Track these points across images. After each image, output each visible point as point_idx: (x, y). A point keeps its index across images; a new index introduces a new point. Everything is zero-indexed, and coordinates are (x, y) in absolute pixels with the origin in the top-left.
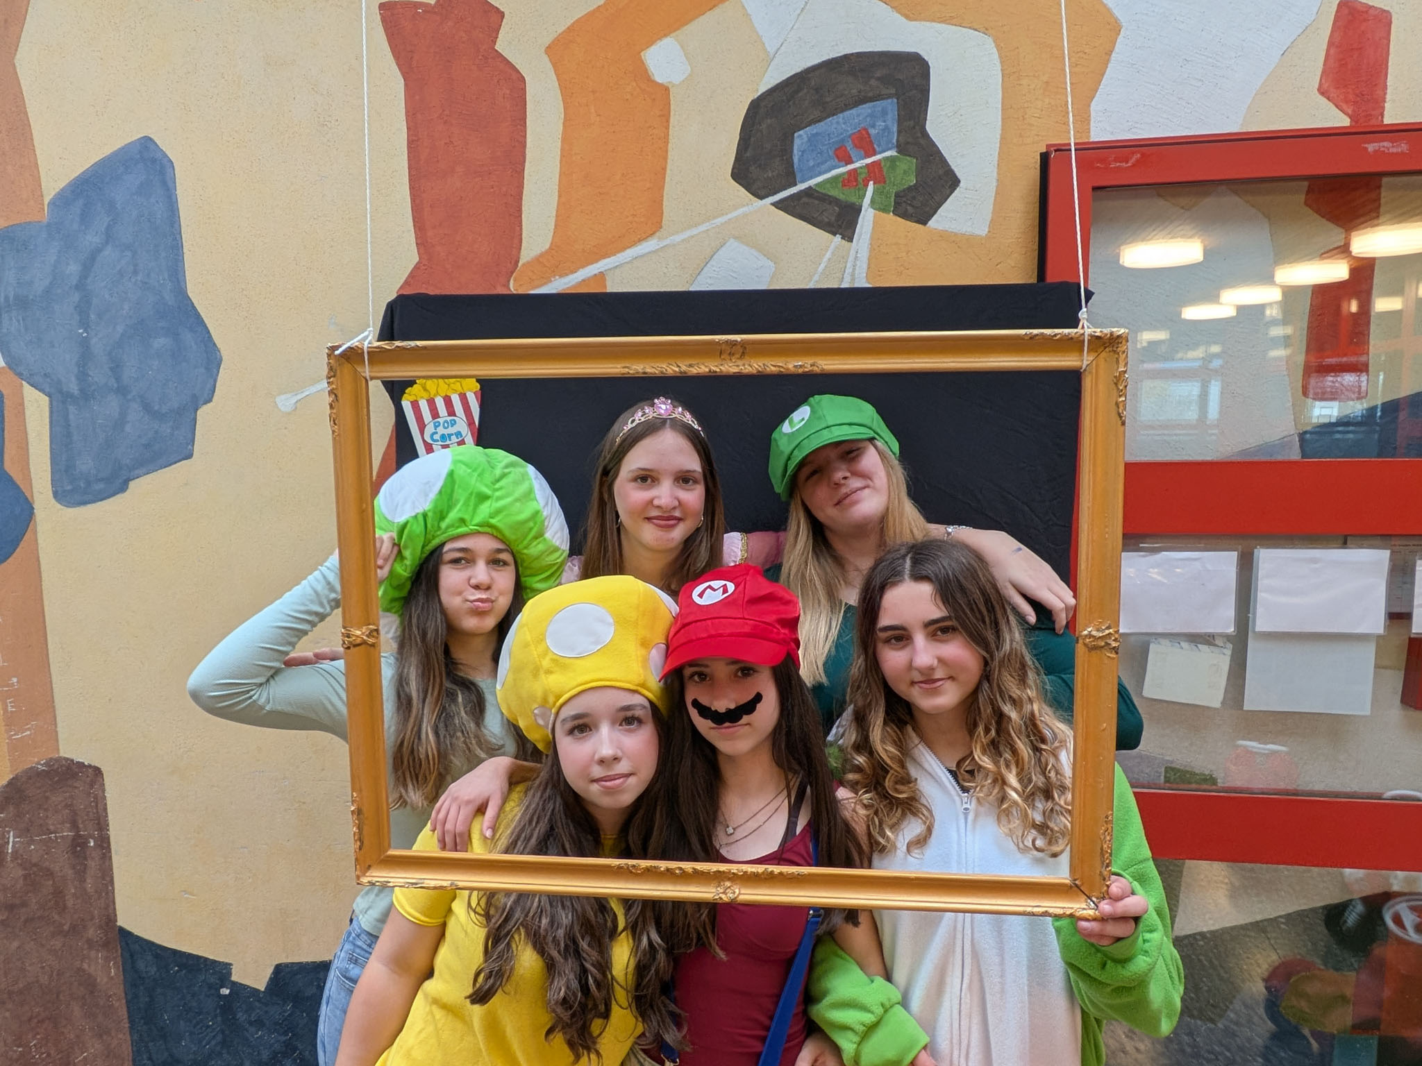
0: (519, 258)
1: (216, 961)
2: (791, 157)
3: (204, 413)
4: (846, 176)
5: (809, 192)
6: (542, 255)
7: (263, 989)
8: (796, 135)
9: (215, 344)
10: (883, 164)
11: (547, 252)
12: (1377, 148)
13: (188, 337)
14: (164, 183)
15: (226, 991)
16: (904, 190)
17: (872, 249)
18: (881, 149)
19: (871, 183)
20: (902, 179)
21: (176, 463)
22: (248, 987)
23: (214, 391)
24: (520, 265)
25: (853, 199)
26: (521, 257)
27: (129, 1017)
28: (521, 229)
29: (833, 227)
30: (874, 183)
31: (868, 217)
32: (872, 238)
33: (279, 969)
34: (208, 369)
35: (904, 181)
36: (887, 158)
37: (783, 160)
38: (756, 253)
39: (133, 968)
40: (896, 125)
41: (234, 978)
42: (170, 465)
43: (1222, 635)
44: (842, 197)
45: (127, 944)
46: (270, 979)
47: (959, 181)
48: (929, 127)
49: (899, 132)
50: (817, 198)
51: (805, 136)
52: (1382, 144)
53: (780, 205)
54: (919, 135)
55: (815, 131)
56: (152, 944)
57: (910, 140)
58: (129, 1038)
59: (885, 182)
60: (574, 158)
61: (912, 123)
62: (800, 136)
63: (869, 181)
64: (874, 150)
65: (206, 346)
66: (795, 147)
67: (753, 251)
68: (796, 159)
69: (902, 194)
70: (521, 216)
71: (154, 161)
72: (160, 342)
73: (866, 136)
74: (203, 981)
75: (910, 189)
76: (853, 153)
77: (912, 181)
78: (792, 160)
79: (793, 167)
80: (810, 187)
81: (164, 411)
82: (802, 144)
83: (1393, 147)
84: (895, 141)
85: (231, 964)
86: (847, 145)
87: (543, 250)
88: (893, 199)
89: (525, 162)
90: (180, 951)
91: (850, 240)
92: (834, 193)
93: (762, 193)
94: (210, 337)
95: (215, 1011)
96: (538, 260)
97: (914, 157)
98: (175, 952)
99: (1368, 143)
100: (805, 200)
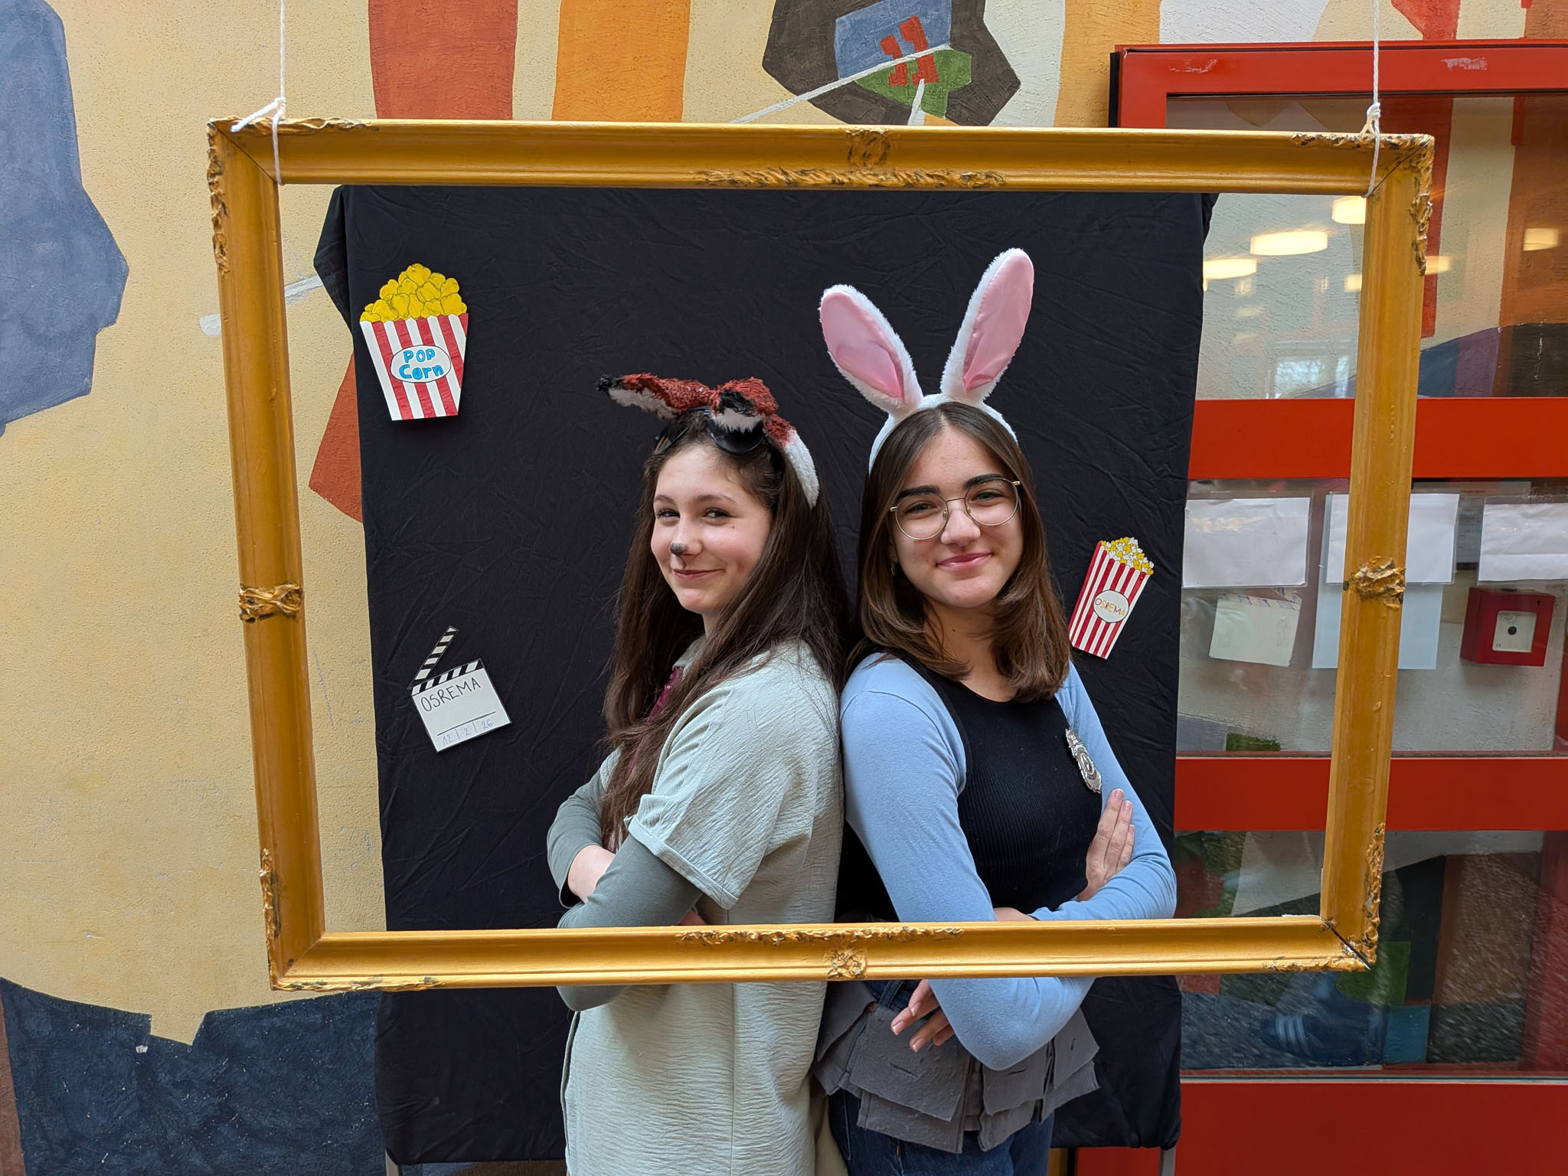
1: (128, 1014)
2: (832, 47)
3: (105, 338)
4: (894, 71)
5: (852, 88)
7: (191, 1044)
8: (837, 21)
9: (119, 251)
10: (935, 59)
12: (1456, 64)
13: (82, 242)
14: (50, 45)
15: (142, 1049)
16: (959, 90)
18: (933, 42)
19: (922, 80)
20: (957, 77)
21: (68, 399)
22: (172, 1041)
23: (118, 311)
25: (902, 99)
27: (15, 1090)
30: (925, 82)
31: (918, 120)
33: (210, 1019)
34: (109, 282)
35: (958, 80)
36: (940, 52)
37: (822, 49)
39: (20, 1028)
40: (950, 15)
41: (152, 1033)
42: (61, 403)
43: (1291, 588)
44: (889, 95)
45: (13, 1001)
46: (200, 1031)
47: (1020, 83)
48: (987, 19)
49: (953, 23)
50: (861, 96)
51: (847, 22)
52: (1461, 60)
53: (819, 102)
54: (976, 28)
55: (859, 17)
56: (46, 997)
57: (965, 33)
58: (16, 1115)
59: (937, 81)
60: (576, 36)
61: (968, 13)
62: (842, 22)
63: (920, 78)
64: (926, 43)
65: (107, 254)
66: (837, 34)
68: (837, 48)
69: (956, 95)
71: (35, 16)
72: (45, 248)
73: (916, 25)
74: (115, 1038)
75: (965, 89)
76: (902, 44)
77: (967, 79)
78: (833, 49)
79: (834, 58)
80: (853, 82)
81: (51, 336)
82: (844, 32)
83: (1472, 63)
84: (948, 33)
85: (148, 1016)
86: (895, 36)
88: (946, 101)
89: (516, 37)
90: (82, 1005)
92: (881, 90)
93: (800, 87)
94: (113, 242)
95: (129, 1074)
97: (970, 53)
98: (76, 1006)
99: (1448, 58)
100: (847, 97)
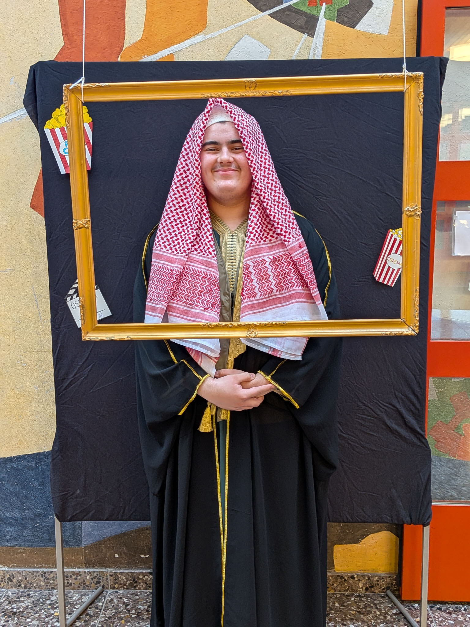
0: (124, 44)
5: (290, 8)
6: (137, 43)
11: (140, 41)
16: (342, 8)
17: (324, 42)
19: (324, 4)
24: (124, 48)
25: (314, 13)
26: (125, 44)
28: (125, 27)
29: (303, 29)
30: (326, 4)
31: (322, 23)
32: (324, 36)
35: (342, 3)
38: (260, 44)
44: (308, 11)
47: (373, 4)
50: (294, 12)
53: (273, 15)
59: (332, 4)
67: (258, 42)
69: (341, 10)
70: (124, 19)
75: (345, 7)
77: (347, 3)
80: (290, 5)
87: (138, 40)
88: (336, 13)
91: (313, 36)
92: (303, 9)
93: (264, 8)
96: (135, 45)
100: (287, 13)
